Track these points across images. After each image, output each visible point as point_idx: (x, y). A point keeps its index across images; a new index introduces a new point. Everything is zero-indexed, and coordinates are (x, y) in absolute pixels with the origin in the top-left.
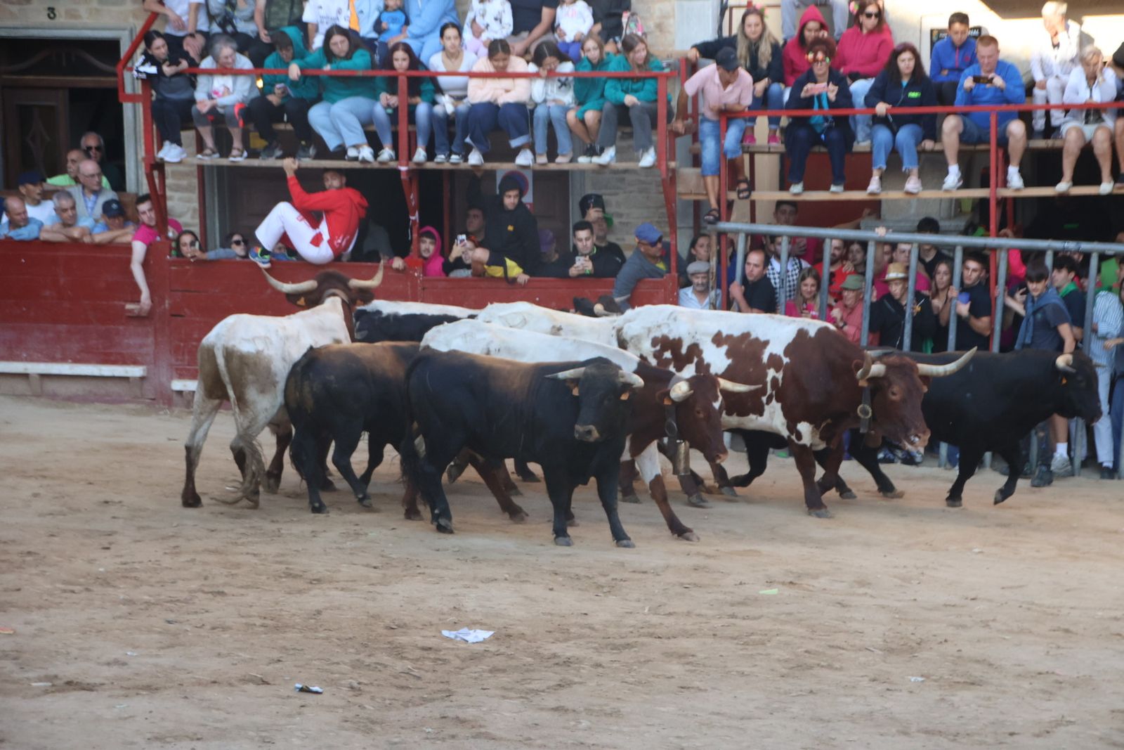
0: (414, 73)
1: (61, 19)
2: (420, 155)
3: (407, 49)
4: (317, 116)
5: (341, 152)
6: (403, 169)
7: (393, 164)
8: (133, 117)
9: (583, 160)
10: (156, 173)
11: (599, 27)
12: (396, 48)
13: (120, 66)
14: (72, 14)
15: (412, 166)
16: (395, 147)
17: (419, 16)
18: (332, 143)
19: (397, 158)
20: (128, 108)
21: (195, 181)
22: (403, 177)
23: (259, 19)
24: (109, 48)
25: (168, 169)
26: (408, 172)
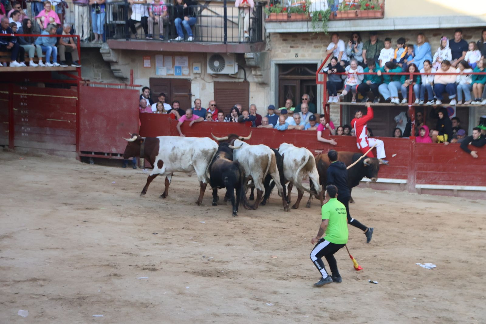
0: (416, 73)
1: (299, 57)
2: (417, 101)
3: (415, 65)
4: (382, 88)
5: (389, 100)
6: (410, 106)
7: (406, 104)
8: (320, 89)
9: (473, 103)
10: (327, 107)
11: (483, 57)
12: (410, 65)
13: (317, 72)
14: (303, 56)
15: (413, 105)
16: (408, 98)
17: (418, 53)
18: (386, 97)
19: (408, 102)
20: (319, 86)
21: (339, 110)
22: (410, 109)
23: (364, 55)
24: (313, 67)
25: (331, 106)
26: (412, 107)
